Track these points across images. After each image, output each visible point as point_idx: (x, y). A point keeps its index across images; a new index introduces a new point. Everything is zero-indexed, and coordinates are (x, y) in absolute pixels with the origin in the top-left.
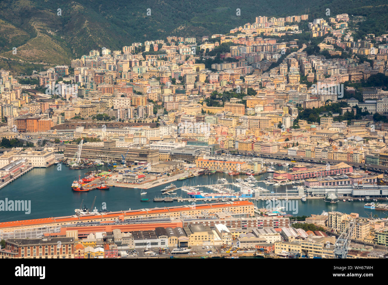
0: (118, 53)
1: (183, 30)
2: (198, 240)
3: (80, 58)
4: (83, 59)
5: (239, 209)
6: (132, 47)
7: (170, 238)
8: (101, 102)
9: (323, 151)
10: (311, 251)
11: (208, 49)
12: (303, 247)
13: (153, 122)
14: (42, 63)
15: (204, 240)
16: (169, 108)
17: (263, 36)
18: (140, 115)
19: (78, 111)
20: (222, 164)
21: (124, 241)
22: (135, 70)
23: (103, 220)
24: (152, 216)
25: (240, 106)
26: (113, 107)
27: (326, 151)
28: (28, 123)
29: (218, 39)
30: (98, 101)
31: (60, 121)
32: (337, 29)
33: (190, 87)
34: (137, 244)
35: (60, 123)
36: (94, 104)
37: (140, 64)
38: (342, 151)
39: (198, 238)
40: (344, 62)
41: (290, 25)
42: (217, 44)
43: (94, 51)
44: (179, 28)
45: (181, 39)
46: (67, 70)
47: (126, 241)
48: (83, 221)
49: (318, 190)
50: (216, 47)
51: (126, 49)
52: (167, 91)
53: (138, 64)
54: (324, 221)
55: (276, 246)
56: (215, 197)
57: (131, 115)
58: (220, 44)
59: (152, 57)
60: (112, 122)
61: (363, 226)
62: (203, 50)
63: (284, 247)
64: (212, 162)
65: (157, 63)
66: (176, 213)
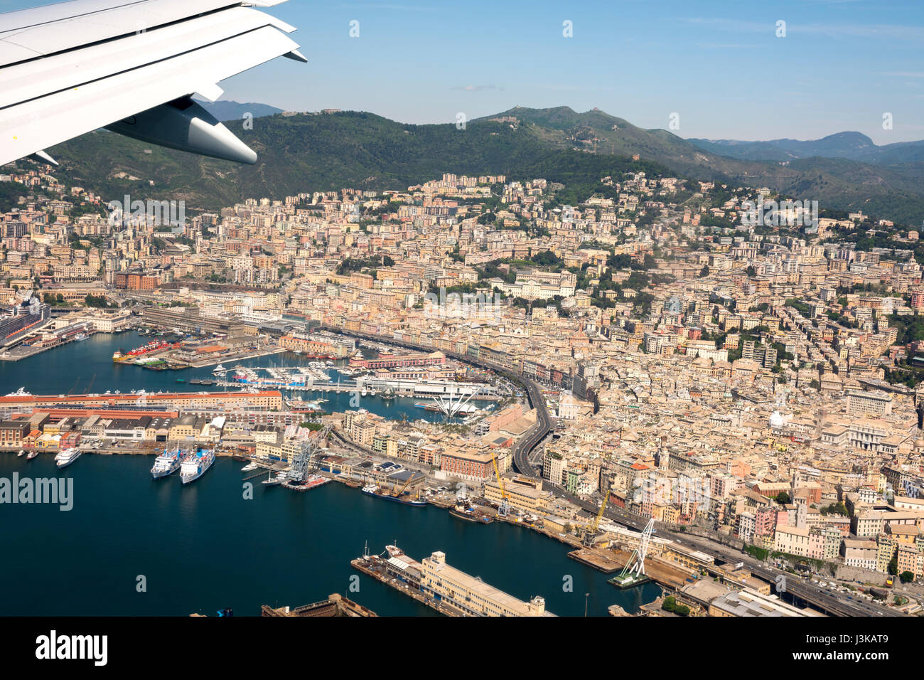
0: (277, 203)
1: (372, 182)
2: (180, 434)
3: (233, 207)
4: (236, 208)
5: (264, 400)
6: (296, 199)
7: (147, 430)
8: (218, 261)
9: (428, 337)
10: (290, 455)
11: (371, 208)
12: (283, 450)
13: (274, 287)
14: (197, 209)
15: (188, 434)
16: (297, 272)
17: (444, 197)
18: (262, 279)
19: (190, 269)
20: (306, 344)
21: (94, 430)
22: (279, 225)
23: (94, 402)
24: (155, 401)
25: (367, 278)
26: (232, 267)
27: (432, 337)
28: (129, 279)
29: (388, 198)
30: (215, 259)
31: (167, 279)
32: (531, 195)
33: (333, 250)
34: (108, 435)
35: (168, 282)
36: (210, 263)
37: (288, 219)
38: (447, 339)
39: (180, 432)
40: (514, 235)
41: (481, 187)
42: (385, 202)
43: (251, 200)
44: (369, 179)
45: (359, 192)
46: (215, 219)
47: (95, 430)
48: (69, 403)
49: (379, 383)
50: (383, 205)
51: (288, 200)
52: (304, 253)
53: (284, 218)
54: (340, 421)
55: (257, 447)
56: (263, 383)
57: (249, 277)
58: (388, 202)
59: (305, 212)
60: (227, 284)
61: (365, 430)
62: (366, 208)
63: (265, 449)
64: (296, 340)
65: (307, 219)
66: (186, 400)
